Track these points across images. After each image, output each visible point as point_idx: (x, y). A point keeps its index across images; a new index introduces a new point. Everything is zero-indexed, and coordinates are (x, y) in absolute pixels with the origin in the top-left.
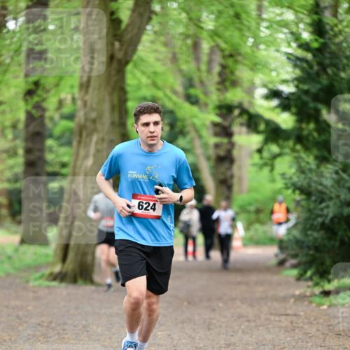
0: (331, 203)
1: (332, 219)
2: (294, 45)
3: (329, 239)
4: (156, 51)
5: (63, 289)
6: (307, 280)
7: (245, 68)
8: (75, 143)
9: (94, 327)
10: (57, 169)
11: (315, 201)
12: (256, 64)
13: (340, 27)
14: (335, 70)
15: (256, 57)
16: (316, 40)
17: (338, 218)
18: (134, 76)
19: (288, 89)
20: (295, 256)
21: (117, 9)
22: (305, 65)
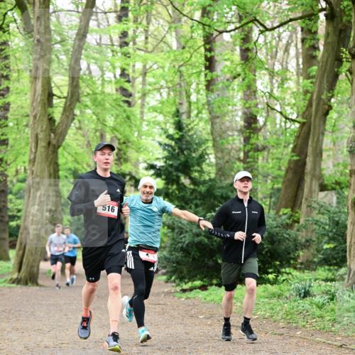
0: (187, 235)
1: (187, 245)
2: (164, 136)
3: (186, 256)
4: (77, 140)
5: (19, 289)
6: (172, 282)
7: (133, 151)
8: (26, 197)
9: (39, 313)
10: (15, 213)
11: (177, 233)
12: (140, 148)
13: (192, 125)
14: (189, 152)
15: (140, 144)
16: (177, 133)
17: (191, 244)
18: (63, 155)
19: (160, 164)
20: (165, 267)
21: (53, 112)
22: (170, 149)
